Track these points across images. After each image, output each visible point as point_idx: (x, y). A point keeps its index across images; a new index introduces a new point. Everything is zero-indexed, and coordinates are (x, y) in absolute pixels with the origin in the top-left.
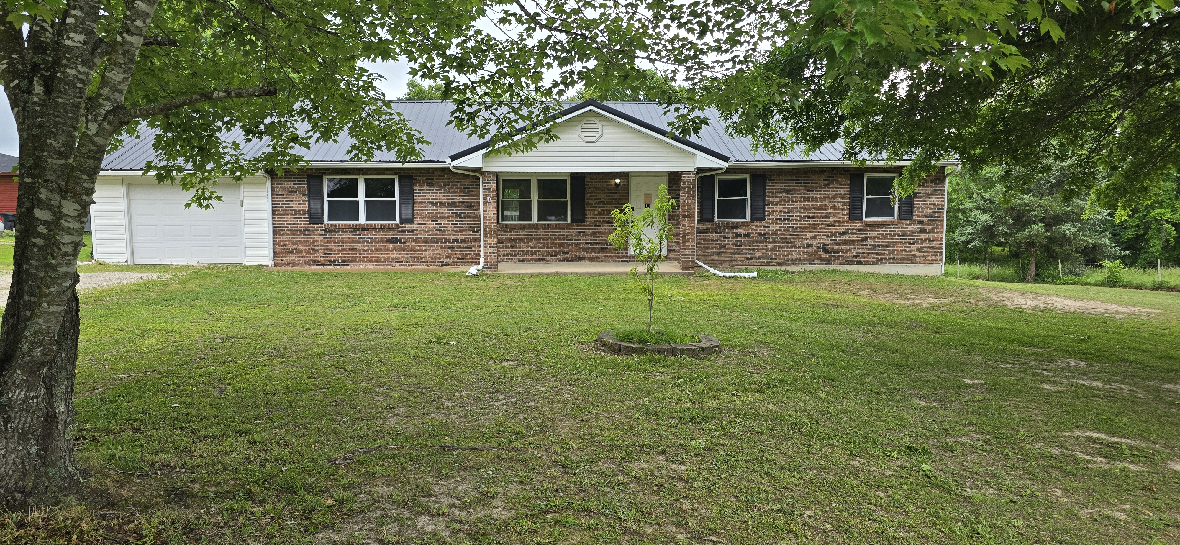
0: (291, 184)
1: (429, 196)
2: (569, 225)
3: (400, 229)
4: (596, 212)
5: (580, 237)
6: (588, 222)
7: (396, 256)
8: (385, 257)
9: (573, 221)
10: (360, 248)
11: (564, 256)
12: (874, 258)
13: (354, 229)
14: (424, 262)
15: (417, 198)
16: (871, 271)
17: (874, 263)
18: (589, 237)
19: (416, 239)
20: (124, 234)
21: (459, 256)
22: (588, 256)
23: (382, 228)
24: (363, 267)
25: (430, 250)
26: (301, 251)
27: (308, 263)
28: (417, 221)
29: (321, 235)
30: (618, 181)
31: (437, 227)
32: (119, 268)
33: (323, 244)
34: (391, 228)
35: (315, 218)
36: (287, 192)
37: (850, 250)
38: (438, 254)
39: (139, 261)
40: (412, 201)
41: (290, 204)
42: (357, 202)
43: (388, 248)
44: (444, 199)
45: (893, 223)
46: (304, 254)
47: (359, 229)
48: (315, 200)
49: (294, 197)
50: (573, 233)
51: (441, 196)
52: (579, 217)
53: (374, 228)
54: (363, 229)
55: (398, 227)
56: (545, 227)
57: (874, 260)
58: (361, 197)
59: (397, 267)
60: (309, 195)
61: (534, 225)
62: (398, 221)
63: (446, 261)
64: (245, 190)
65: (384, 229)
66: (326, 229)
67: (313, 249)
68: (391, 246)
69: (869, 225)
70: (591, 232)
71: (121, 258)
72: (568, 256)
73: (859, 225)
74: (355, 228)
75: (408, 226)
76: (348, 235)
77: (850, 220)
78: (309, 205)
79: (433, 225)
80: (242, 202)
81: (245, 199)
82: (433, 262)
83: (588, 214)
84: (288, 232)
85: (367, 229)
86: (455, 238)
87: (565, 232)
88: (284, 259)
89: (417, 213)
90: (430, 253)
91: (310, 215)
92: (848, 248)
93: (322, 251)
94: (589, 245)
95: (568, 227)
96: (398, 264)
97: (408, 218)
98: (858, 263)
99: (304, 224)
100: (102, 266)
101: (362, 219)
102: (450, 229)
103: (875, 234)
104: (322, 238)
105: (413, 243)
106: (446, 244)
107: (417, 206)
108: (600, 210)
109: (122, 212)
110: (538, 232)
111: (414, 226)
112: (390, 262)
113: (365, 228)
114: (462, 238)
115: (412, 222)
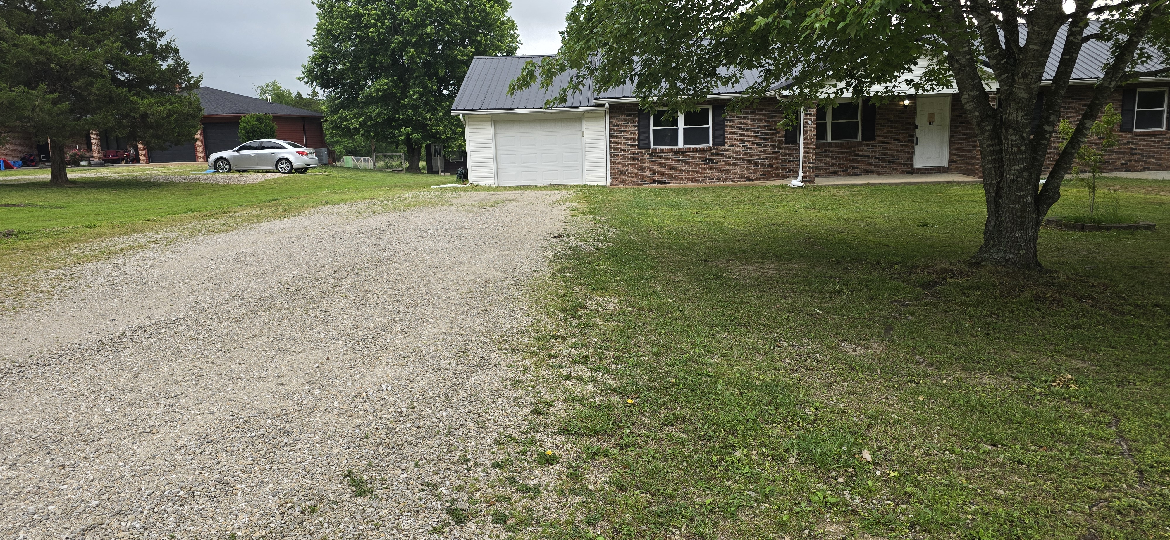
0: (625, 117)
1: (738, 122)
2: (860, 142)
3: (713, 151)
4: (885, 131)
5: (869, 153)
6: (877, 140)
7: (709, 174)
8: (699, 175)
9: (863, 139)
10: (679, 168)
11: (854, 170)
12: (1141, 165)
13: (674, 152)
14: (733, 179)
15: (728, 124)
16: (1139, 177)
17: (1141, 170)
18: (878, 153)
19: (726, 159)
20: (492, 161)
21: (761, 173)
22: (876, 169)
23: (698, 150)
24: (681, 184)
25: (737, 168)
26: (631, 173)
27: (637, 182)
28: (727, 143)
29: (648, 158)
30: (907, 102)
31: (744, 148)
32: (489, 189)
33: (649, 165)
34: (705, 150)
35: (643, 145)
36: (621, 124)
37: (1119, 159)
38: (744, 171)
39: (503, 183)
40: (723, 126)
41: (623, 133)
42: (677, 129)
43: (702, 168)
44: (750, 124)
45: (1161, 133)
46: (633, 174)
47: (678, 152)
48: (643, 130)
49: (627, 127)
50: (864, 150)
51: (748, 121)
52: (869, 135)
53: (692, 151)
54: (682, 152)
55: (711, 149)
56: (838, 145)
57: (1142, 167)
58: (681, 126)
59: (709, 183)
60: (639, 125)
61: (829, 143)
62: (711, 145)
63: (750, 177)
64: (586, 123)
65: (700, 151)
66: (652, 153)
67: (641, 170)
68: (704, 166)
69: (1139, 136)
70: (879, 148)
71: (489, 181)
72: (858, 170)
73: (1129, 136)
74: (676, 151)
75: (719, 148)
76: (670, 159)
77: (1121, 131)
78: (639, 133)
79: (741, 147)
80: (583, 133)
81: (586, 131)
82: (739, 179)
83: (878, 132)
84: (621, 157)
85: (685, 152)
86: (758, 157)
87: (856, 149)
88: (618, 179)
89: (728, 137)
90: (736, 172)
91: (639, 142)
92: (1117, 157)
93: (648, 172)
94: (877, 160)
95: (859, 145)
96: (710, 181)
97: (719, 141)
98: (1127, 171)
99: (634, 150)
100: (477, 187)
101: (681, 145)
102: (754, 149)
103: (1144, 143)
104: (649, 161)
105: (723, 163)
106: (751, 163)
107: (728, 131)
108: (889, 129)
109: (491, 145)
110: (832, 149)
111: (725, 148)
112: (703, 179)
113: (684, 151)
114: (765, 157)
115: (723, 145)
